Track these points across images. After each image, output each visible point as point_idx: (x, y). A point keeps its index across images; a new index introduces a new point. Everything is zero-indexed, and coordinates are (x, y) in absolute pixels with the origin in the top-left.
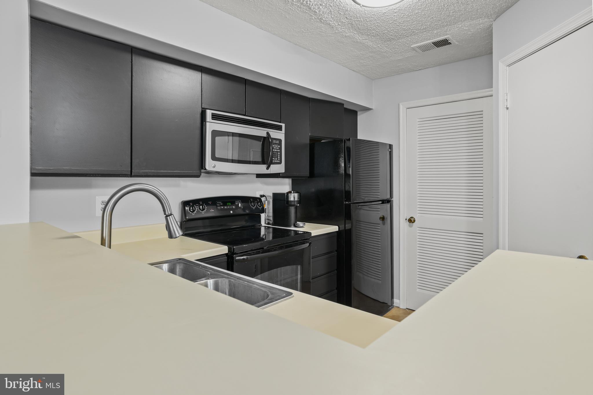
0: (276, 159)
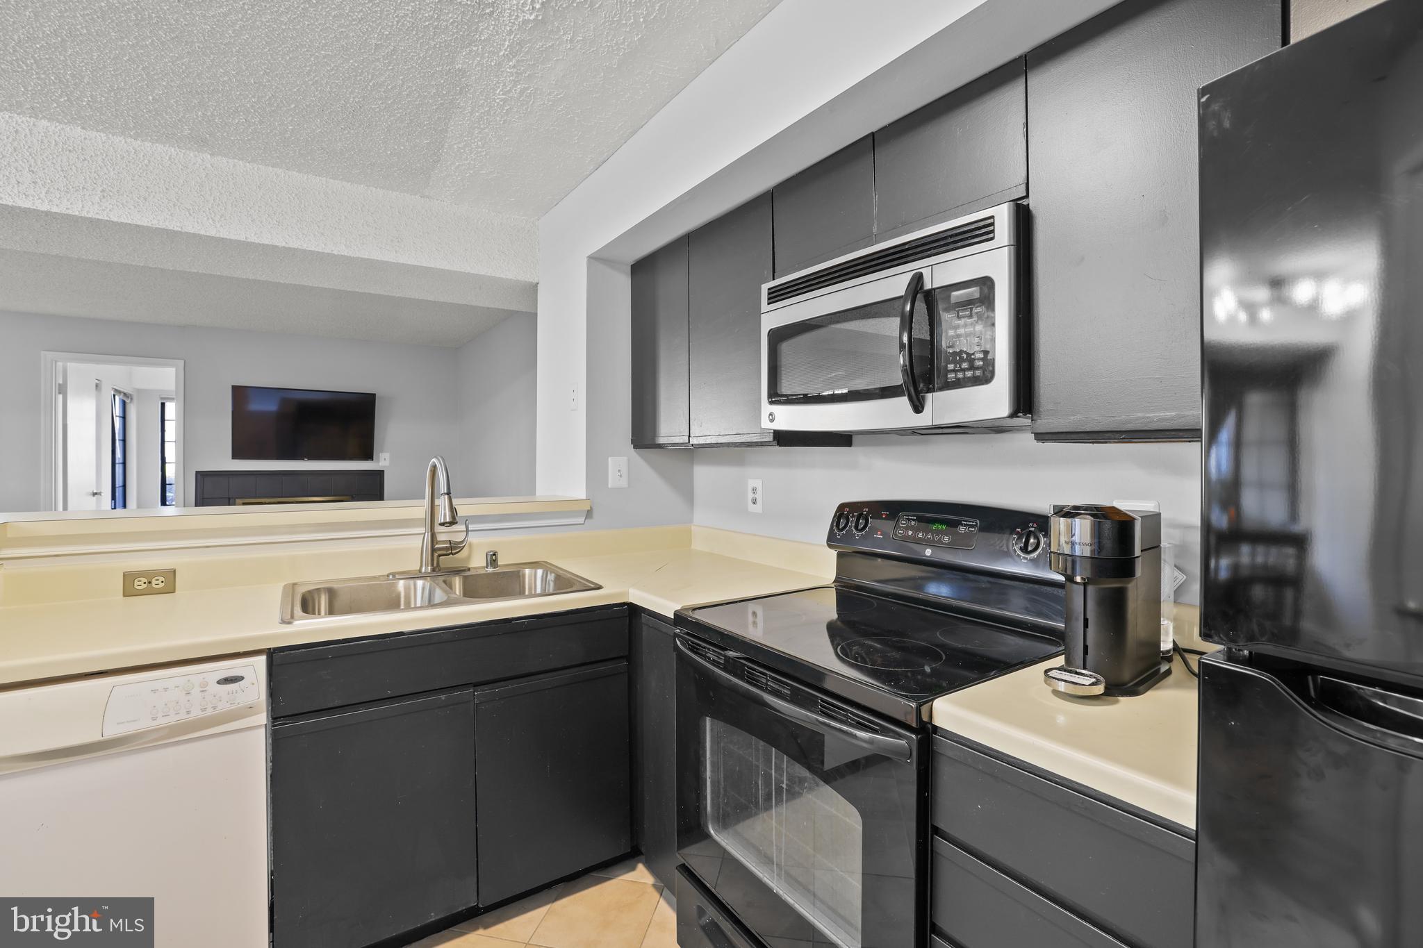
0: (965, 365)
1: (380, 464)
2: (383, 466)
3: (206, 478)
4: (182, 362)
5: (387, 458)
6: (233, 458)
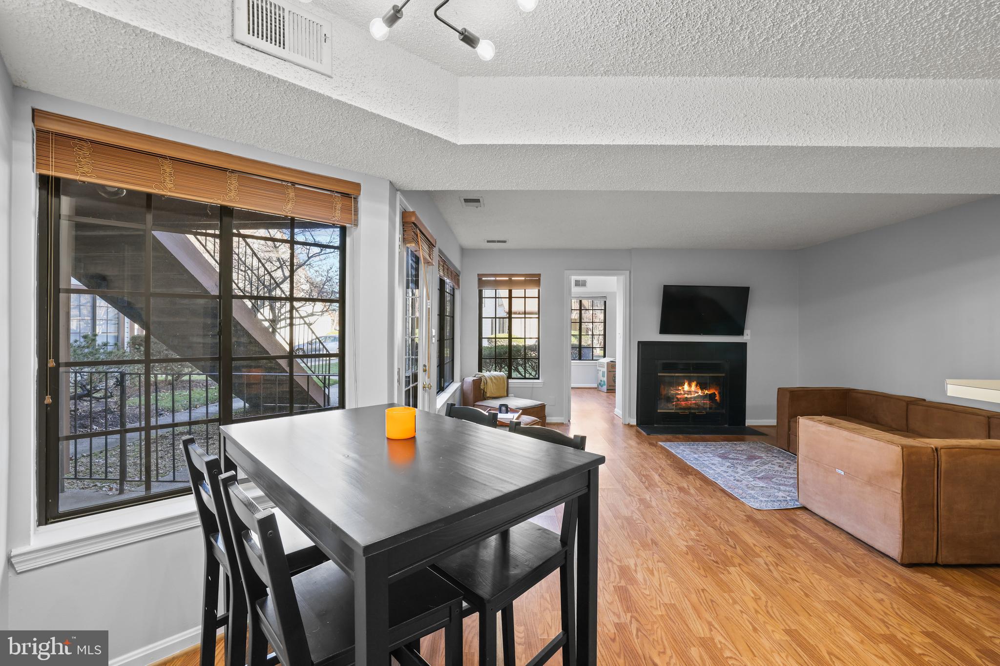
1: (745, 338)
2: (747, 340)
3: (644, 346)
4: (628, 272)
5: (749, 334)
6: (660, 333)
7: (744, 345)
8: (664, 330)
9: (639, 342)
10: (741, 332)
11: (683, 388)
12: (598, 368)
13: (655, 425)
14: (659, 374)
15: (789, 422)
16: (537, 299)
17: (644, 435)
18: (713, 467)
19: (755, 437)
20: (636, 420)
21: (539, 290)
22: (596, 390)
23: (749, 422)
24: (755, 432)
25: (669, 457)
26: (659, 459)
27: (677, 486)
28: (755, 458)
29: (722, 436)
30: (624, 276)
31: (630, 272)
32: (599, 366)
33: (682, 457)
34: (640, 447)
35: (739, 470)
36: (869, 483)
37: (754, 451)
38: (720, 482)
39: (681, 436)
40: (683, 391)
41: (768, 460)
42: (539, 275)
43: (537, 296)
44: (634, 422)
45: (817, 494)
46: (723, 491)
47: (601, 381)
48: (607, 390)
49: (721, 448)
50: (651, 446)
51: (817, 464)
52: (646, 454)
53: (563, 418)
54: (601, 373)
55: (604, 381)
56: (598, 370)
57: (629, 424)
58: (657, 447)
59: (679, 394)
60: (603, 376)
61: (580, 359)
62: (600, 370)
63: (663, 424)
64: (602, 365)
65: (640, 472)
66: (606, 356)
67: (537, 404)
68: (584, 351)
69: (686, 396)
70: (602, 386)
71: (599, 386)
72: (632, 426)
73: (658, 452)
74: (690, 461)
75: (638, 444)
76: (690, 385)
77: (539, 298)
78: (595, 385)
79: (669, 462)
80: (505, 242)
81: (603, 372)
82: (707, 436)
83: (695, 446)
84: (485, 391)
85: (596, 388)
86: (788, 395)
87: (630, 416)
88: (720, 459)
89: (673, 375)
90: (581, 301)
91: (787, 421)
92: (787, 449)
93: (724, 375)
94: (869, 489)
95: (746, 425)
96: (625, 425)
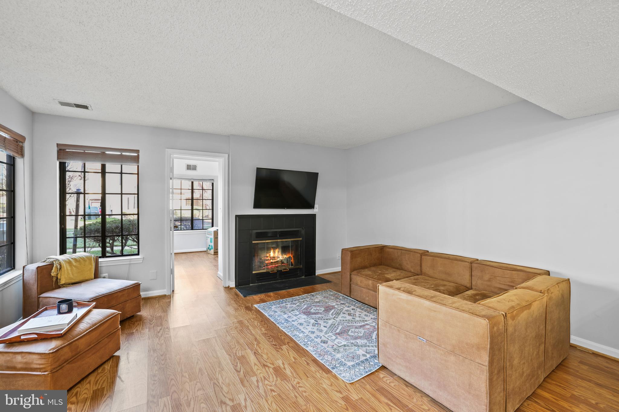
1: (314, 211)
2: (316, 212)
3: (240, 219)
4: (227, 155)
5: (317, 207)
6: (254, 208)
7: (313, 216)
8: (257, 205)
9: (236, 216)
10: (312, 206)
11: (270, 255)
12: (208, 236)
13: (251, 285)
14: (253, 242)
15: (351, 274)
16: (137, 175)
17: (241, 298)
18: (301, 327)
19: (324, 286)
20: (235, 282)
21: (138, 166)
22: (205, 252)
23: (318, 272)
24: (323, 280)
25: (263, 323)
26: (255, 327)
27: (272, 366)
28: (330, 309)
29: (302, 289)
30: (223, 158)
31: (229, 156)
32: (208, 234)
33: (274, 320)
34: (237, 314)
35: (322, 327)
36: (452, 352)
37: (327, 301)
38: (309, 349)
39: (271, 294)
40: (270, 257)
41: (339, 308)
42: (137, 151)
43: (137, 173)
44: (232, 284)
45: (397, 357)
46: (315, 361)
47: (209, 245)
48: (214, 252)
49: (304, 302)
50: (247, 312)
51: (399, 330)
52: (242, 323)
53: (165, 290)
54: (209, 239)
55: (212, 246)
56: (207, 237)
57: (229, 287)
58: (253, 311)
59: (267, 260)
60: (211, 242)
61: (192, 229)
62: (209, 237)
63: (257, 283)
64: (209, 233)
65: (236, 353)
66: (214, 226)
67: (129, 284)
68: (195, 222)
69: (272, 261)
70: (210, 250)
71: (208, 250)
72: (231, 289)
73: (253, 318)
74: (282, 325)
75: (236, 310)
76: (274, 252)
77: (138, 174)
78: (205, 249)
79: (263, 329)
80: (86, 107)
81: (211, 239)
82: (291, 290)
83: (284, 304)
84: (59, 277)
85: (206, 251)
86: (349, 254)
87: (229, 279)
88: (305, 317)
89: (264, 241)
90: (192, 183)
91: (349, 274)
92: (349, 295)
93: (301, 239)
94: (452, 358)
95: (316, 275)
96: (225, 288)
